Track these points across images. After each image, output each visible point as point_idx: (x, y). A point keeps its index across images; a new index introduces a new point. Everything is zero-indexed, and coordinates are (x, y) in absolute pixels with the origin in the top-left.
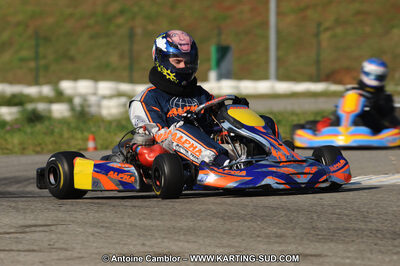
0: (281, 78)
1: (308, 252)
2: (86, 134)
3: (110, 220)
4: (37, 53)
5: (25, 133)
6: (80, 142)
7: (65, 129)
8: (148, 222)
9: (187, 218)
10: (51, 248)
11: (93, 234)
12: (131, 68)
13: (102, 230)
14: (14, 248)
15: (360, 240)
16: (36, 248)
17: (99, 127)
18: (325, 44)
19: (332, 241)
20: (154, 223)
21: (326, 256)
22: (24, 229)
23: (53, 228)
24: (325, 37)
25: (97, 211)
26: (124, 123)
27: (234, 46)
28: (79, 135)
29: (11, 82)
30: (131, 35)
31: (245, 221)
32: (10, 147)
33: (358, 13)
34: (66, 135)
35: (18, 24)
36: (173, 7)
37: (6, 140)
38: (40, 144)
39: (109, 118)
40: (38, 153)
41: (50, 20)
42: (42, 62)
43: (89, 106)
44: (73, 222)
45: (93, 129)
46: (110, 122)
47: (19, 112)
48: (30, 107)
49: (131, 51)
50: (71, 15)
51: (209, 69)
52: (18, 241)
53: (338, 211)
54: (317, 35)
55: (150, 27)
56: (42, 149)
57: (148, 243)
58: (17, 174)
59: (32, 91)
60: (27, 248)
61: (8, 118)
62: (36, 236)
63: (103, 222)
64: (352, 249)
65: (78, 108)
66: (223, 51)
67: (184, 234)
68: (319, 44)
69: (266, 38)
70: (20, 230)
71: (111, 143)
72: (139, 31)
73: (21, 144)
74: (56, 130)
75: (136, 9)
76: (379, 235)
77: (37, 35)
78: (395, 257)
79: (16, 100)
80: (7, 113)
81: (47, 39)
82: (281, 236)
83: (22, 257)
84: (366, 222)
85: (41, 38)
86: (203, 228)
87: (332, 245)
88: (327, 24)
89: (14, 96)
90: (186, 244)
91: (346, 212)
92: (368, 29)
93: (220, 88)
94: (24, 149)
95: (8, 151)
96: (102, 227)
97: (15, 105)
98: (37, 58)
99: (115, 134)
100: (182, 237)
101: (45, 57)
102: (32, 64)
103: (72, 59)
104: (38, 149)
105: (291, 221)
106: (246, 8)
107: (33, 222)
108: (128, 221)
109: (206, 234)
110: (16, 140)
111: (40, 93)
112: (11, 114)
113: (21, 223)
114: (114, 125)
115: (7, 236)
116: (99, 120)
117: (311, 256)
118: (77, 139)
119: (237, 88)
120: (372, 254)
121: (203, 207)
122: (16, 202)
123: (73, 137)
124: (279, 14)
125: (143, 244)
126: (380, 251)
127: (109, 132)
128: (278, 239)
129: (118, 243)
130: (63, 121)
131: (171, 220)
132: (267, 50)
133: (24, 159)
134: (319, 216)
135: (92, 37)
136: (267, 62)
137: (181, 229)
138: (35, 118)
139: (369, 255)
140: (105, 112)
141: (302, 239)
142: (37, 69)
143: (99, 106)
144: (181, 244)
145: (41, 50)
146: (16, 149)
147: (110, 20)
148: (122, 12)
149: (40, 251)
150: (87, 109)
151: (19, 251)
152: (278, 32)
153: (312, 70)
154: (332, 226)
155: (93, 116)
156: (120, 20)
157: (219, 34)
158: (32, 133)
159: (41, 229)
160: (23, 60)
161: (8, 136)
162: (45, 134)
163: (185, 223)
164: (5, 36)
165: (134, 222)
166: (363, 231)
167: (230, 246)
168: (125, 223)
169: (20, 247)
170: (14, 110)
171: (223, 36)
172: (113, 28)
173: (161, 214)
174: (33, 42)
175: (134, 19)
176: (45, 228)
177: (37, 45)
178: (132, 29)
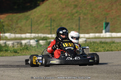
4: (51, 25)
8: (84, 74)
9: (96, 73)
12: (79, 29)
23: (56, 76)
25: (69, 71)
27: (110, 22)
29: (43, 33)
30: (79, 19)
31: (113, 74)
35: (46, 16)
36: (92, 11)
41: (55, 15)
42: (52, 27)
44: (62, 74)
47: (46, 42)
48: (49, 40)
49: (79, 24)
50: (61, 13)
51: (103, 30)
55: (85, 17)
59: (49, 36)
66: (107, 24)
67: (95, 78)
69: (120, 20)
72: (82, 18)
75: (81, 11)
79: (45, 39)
81: (54, 20)
85: (52, 20)
89: (44, 37)
93: (106, 35)
97: (45, 40)
98: (51, 26)
101: (53, 26)
102: (50, 28)
106: (114, 11)
108: (78, 74)
109: (101, 78)
111: (52, 36)
112: (43, 43)
119: (111, 35)
132: (120, 24)
135: (68, 20)
137: (94, 76)
142: (51, 29)
147: (73, 15)
148: (77, 12)
156: (76, 15)
157: (106, 19)
160: (47, 27)
161: (42, 49)
163: (95, 75)
164: (41, 20)
165: (80, 74)
170: (44, 41)
171: (107, 20)
172: (74, 17)
173: (88, 72)
174: (50, 21)
175: (80, 14)
176: (53, 76)
177: (51, 22)
178: (80, 17)
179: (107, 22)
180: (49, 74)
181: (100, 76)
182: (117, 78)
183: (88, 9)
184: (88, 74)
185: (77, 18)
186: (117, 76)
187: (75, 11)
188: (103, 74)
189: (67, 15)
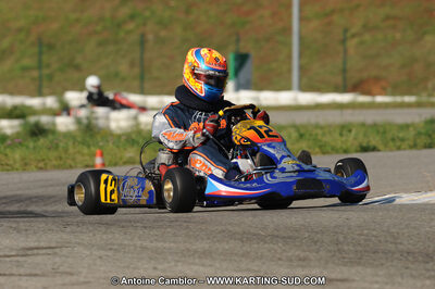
0: (304, 88)
1: (333, 276)
2: (93, 149)
3: (119, 242)
4: (40, 61)
5: (27, 147)
6: (87, 158)
7: (70, 143)
8: (159, 245)
9: (203, 239)
10: (55, 272)
11: (100, 257)
12: (142, 78)
13: (110, 253)
14: (14, 272)
15: (389, 264)
16: (38, 272)
17: (107, 141)
18: (351, 51)
19: (359, 264)
20: (167, 245)
21: (354, 280)
22: (26, 252)
23: (57, 250)
24: (352, 43)
25: (105, 233)
26: (134, 136)
27: (253, 54)
28: (86, 151)
29: (12, 93)
30: (143, 42)
31: (266, 243)
32: (11, 162)
33: (388, 18)
34: (71, 150)
35: (20, 30)
36: (187, 12)
37: (6, 155)
38: (43, 160)
39: (119, 132)
40: (41, 169)
41: (55, 26)
42: (46, 72)
43: (97, 119)
44: (79, 244)
45: (101, 144)
46: (119, 136)
47: (21, 125)
48: (32, 119)
49: (142, 59)
50: (77, 20)
52: (19, 265)
53: (366, 232)
54: (344, 41)
55: (163, 34)
56: (46, 164)
57: (160, 267)
58: (19, 192)
59: (35, 102)
60: (28, 272)
61: (9, 132)
62: (39, 259)
63: (111, 244)
64: (380, 273)
65: (85, 121)
66: (242, 59)
67: (200, 257)
68: (345, 51)
69: (289, 45)
70: (21, 253)
71: (121, 159)
72: (150, 37)
73: (23, 159)
74: (61, 145)
75: (147, 14)
76: (410, 258)
77: (40, 42)
78: (428, 282)
79: (18, 112)
80: (8, 126)
81: (51, 47)
82: (304, 259)
83: (24, 282)
84: (396, 244)
85: (44, 46)
86: (220, 251)
87: (360, 268)
88: (353, 30)
89: (15, 107)
90: (202, 268)
91: (374, 233)
92: (398, 36)
93: (238, 99)
94: (26, 164)
95: (9, 168)
96: (111, 249)
97: (17, 117)
98: (40, 67)
99: (125, 149)
100: (197, 261)
101: (48, 66)
102: (35, 74)
103: (78, 68)
104: (41, 165)
105: (316, 243)
106: (267, 13)
107: (36, 244)
108: (138, 243)
109: (222, 257)
110: (17, 155)
111: (44, 104)
112: (12, 127)
113: (22, 245)
114: (123, 138)
115: (8, 259)
116: (107, 134)
117: (337, 280)
118: (83, 155)
119: (258, 99)
120: (402, 278)
121: (220, 228)
122: (18, 222)
123: (79, 152)
124: (302, 19)
125: (155, 268)
126: (412, 276)
127: (118, 147)
128: (301, 263)
129: (128, 267)
130: (68, 135)
131: (185, 242)
132: (290, 57)
133: (26, 176)
134: (345, 237)
135: (100, 44)
136: (290, 71)
137: (196, 252)
138: (38, 131)
139: (400, 280)
140: (113, 125)
141: (327, 262)
142: (40, 79)
143: (107, 118)
144: (196, 268)
145: (45, 58)
146: (17, 165)
147: (119, 26)
148: (132, 17)
149: (43, 275)
150: (94, 122)
151: (20, 275)
152: (301, 39)
153: (339, 79)
154: (359, 248)
155: (100, 129)
156: (131, 26)
157: (238, 41)
158: (34, 148)
159: (44, 251)
160: (25, 69)
161: (8, 151)
162: (49, 149)
164: (5, 43)
165: (145, 244)
166: (394, 253)
167: (248, 270)
168: (135, 245)
169: (22, 271)
170: (16, 122)
171: (242, 44)
172: (122, 34)
173: (175, 235)
174: (36, 50)
175: (145, 24)
176: (49, 251)
177: (40, 53)
178: (143, 36)
179: (243, 51)
180: (32, 245)
181: (217, 249)
182: (278, 256)
183: (173, 4)
184: (174, 242)
185: (135, 37)
186: (279, 251)
187: (125, 11)
188: (228, 242)
189: (99, 28)
